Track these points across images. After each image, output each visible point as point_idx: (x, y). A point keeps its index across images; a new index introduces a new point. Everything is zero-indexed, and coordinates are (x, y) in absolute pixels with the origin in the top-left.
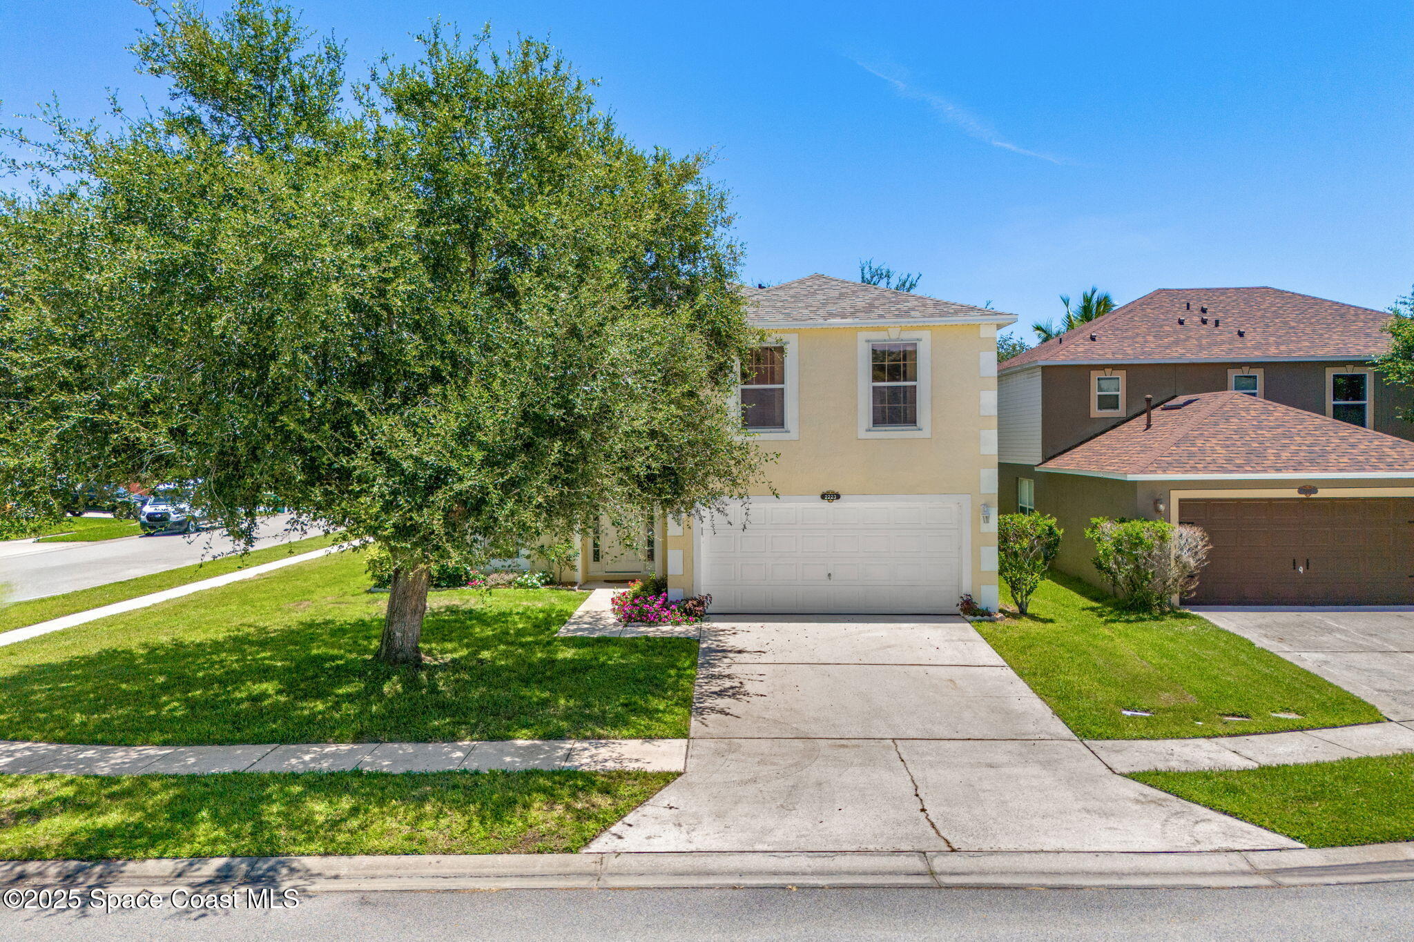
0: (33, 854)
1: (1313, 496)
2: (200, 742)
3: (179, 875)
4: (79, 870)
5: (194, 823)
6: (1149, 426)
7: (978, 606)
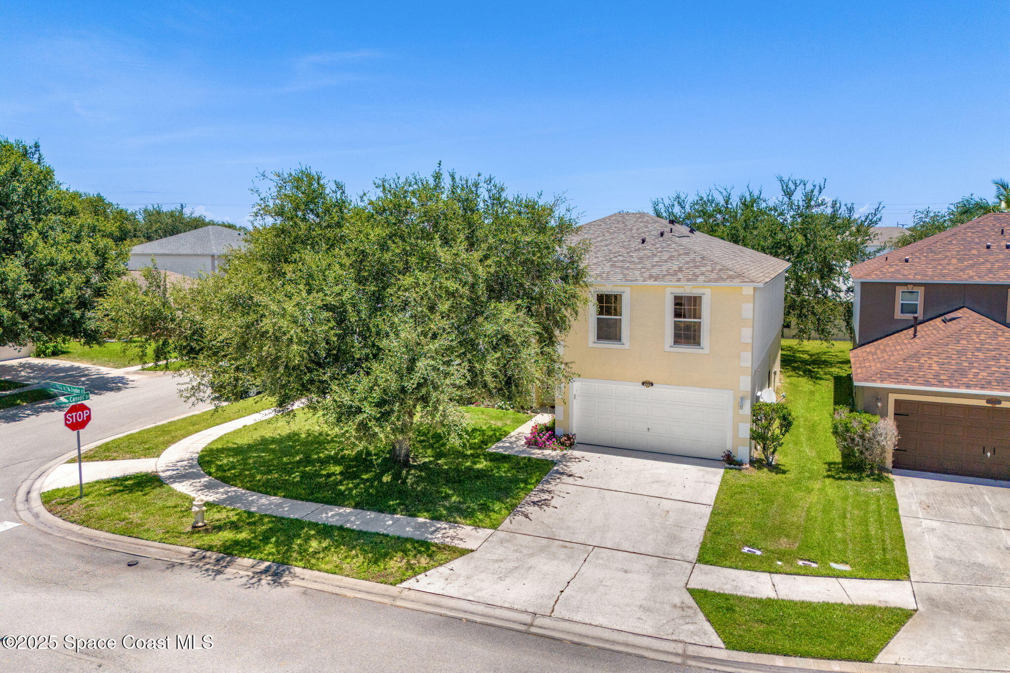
0: (210, 548)
1: (997, 406)
2: (296, 498)
3: (253, 567)
4: (223, 558)
5: (267, 543)
6: (915, 336)
7: (735, 458)
